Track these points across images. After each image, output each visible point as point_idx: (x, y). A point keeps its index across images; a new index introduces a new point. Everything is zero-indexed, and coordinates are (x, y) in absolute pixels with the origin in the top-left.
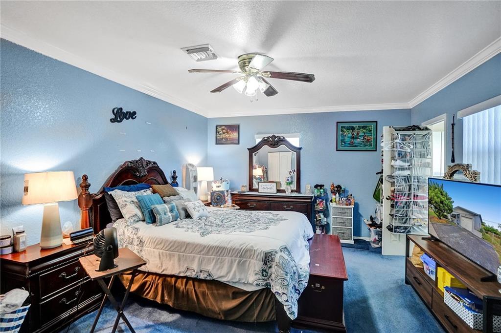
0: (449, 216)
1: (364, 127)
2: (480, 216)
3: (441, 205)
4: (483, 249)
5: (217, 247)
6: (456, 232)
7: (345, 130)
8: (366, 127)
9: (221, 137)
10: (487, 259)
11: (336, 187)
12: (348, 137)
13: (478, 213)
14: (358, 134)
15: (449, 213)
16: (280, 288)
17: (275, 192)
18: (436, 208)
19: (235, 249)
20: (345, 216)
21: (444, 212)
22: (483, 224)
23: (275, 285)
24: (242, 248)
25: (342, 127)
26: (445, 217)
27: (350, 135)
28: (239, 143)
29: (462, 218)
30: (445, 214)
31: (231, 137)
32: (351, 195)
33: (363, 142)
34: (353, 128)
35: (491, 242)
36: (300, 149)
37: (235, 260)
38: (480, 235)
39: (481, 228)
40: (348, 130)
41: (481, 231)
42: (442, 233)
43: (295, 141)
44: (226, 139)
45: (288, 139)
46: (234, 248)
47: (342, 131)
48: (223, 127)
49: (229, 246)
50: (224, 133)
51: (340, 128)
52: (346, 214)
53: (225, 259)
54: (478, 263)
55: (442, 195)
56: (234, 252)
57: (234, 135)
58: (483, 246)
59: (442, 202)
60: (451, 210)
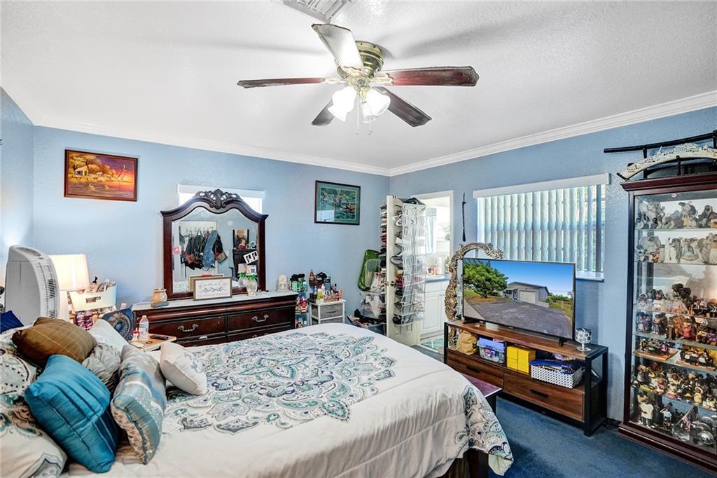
0: (501, 293)
1: (348, 193)
2: (546, 288)
3: (488, 283)
4: (550, 316)
5: (393, 426)
6: (513, 307)
7: (326, 194)
8: (349, 192)
9: (83, 180)
10: (556, 325)
11: (319, 275)
12: (330, 204)
13: (543, 286)
14: (340, 201)
15: (500, 290)
16: (498, 438)
17: (229, 295)
18: (477, 286)
19: (424, 413)
20: (335, 316)
21: (493, 289)
22: (549, 294)
23: (486, 438)
24: (431, 406)
25: (323, 189)
26: (495, 294)
27: (332, 201)
28: (135, 199)
29: (521, 293)
30: (495, 291)
31: (116, 183)
32: (336, 285)
33: (346, 212)
34: (335, 192)
35: (560, 308)
36: (265, 217)
37: (427, 432)
38: (547, 305)
39: (547, 298)
40: (329, 193)
41: (547, 301)
42: (489, 313)
43: (255, 204)
44: (100, 186)
45: (246, 200)
46: (422, 412)
47: (322, 194)
48: (89, 157)
49: (411, 414)
50: (91, 171)
51: (319, 191)
52: (337, 313)
53: (411, 441)
54: (545, 332)
55: (489, 272)
56: (424, 417)
57: (126, 179)
58: (551, 315)
59: (489, 280)
60: (504, 286)
